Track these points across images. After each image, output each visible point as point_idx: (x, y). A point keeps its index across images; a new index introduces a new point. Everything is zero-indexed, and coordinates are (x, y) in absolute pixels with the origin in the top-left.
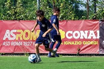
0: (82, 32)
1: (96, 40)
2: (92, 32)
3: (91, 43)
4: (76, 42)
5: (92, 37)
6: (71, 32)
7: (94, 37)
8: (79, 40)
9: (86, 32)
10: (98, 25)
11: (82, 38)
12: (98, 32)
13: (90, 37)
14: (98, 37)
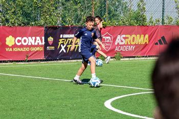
0: (30, 38)
1: (42, 46)
2: (38, 38)
3: (38, 49)
4: (24, 48)
5: (38, 43)
6: (20, 38)
7: (40, 44)
8: (27, 46)
9: (34, 38)
10: (43, 32)
11: (30, 44)
12: (43, 38)
13: (36, 44)
14: (43, 43)
